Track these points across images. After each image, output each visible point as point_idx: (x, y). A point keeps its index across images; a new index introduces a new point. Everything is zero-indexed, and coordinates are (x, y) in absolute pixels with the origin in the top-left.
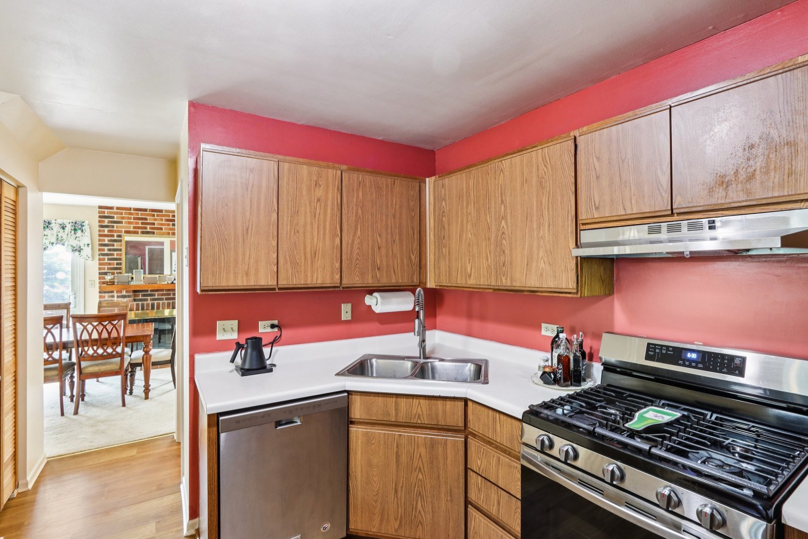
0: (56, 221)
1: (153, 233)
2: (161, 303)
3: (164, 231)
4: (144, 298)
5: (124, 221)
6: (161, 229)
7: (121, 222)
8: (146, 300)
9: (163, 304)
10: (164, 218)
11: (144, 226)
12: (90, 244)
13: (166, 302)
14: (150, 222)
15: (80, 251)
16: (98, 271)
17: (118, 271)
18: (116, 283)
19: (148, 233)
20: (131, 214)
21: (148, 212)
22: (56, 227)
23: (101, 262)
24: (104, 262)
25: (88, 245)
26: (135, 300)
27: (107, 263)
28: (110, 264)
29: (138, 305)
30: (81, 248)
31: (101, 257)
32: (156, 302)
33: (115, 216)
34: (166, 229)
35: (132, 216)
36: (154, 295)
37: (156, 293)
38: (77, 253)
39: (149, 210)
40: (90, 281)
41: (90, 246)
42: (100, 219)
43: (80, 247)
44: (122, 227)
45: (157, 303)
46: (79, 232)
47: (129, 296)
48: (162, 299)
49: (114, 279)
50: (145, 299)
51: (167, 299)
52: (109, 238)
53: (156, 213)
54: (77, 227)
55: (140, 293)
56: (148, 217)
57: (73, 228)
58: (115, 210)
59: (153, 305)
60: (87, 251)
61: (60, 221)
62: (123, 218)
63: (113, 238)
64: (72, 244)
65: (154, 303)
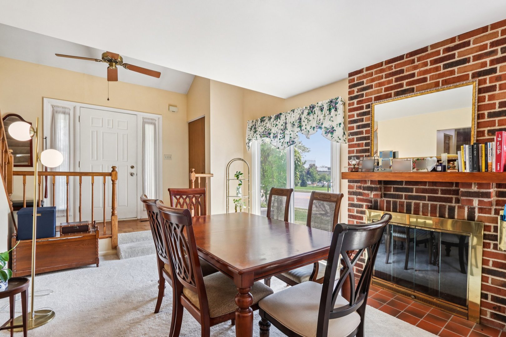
0: (318, 105)
1: (412, 90)
2: (421, 205)
3: (428, 82)
4: (397, 193)
5: (374, 83)
6: (425, 80)
7: (371, 87)
8: (400, 197)
9: (425, 206)
10: (429, 60)
11: (399, 83)
12: (342, 124)
13: (430, 203)
14: (408, 73)
15: (332, 133)
16: (348, 155)
17: (367, 154)
18: (360, 170)
19: (404, 92)
20: (382, 71)
21: (405, 60)
22: (317, 110)
23: (351, 143)
24: (353, 143)
25: (340, 124)
26: (385, 195)
27: (356, 144)
28: (359, 145)
29: (388, 202)
30: (334, 129)
31: (351, 137)
32: (413, 202)
33: (365, 80)
34: (432, 78)
35: (384, 74)
36: (411, 190)
37: (414, 187)
38: (330, 135)
39: (407, 54)
41: (342, 125)
42: (350, 90)
43: (333, 128)
44: (371, 93)
45: (415, 203)
46: (333, 110)
47: (376, 189)
48: (423, 198)
49: (358, 164)
50: (398, 195)
51: (431, 199)
52: (358, 112)
53: (415, 57)
54: (332, 105)
55: (392, 186)
56: (405, 68)
57: (328, 108)
58: (365, 73)
59: (409, 205)
60: (339, 131)
61: (320, 104)
62: (373, 80)
63: (362, 111)
64: (325, 126)
65: (411, 203)
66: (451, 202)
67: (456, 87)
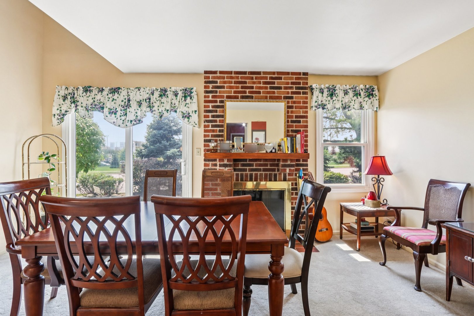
0: (171, 89)
1: (252, 97)
2: (259, 174)
3: (262, 95)
4: (243, 168)
5: (225, 85)
6: (259, 93)
7: (223, 87)
8: (245, 170)
9: (261, 175)
10: (262, 81)
11: (243, 90)
12: (197, 111)
13: (264, 173)
14: (249, 85)
15: (188, 118)
16: (204, 139)
17: (220, 138)
18: (219, 151)
19: (247, 97)
20: (232, 78)
21: (247, 75)
22: (170, 94)
23: (206, 129)
24: (208, 129)
25: (196, 111)
26: (235, 170)
27: (211, 130)
28: (213, 131)
29: (237, 175)
30: (190, 115)
31: (206, 124)
32: (254, 173)
33: (218, 81)
34: (264, 92)
35: (233, 80)
36: (252, 165)
37: (255, 163)
38: (186, 119)
39: (249, 72)
40: (197, 148)
41: (197, 113)
42: (205, 85)
43: (189, 113)
44: (224, 92)
45: (255, 174)
46: (189, 98)
47: (230, 166)
48: (259, 170)
49: (216, 146)
50: (244, 169)
51: (264, 170)
52: (213, 104)
53: (254, 76)
54: (187, 93)
55: (240, 163)
56: (247, 81)
57: (183, 95)
58: (218, 75)
59: (251, 175)
60: (195, 118)
61: (173, 89)
62: (225, 82)
63: (216, 104)
64: (183, 111)
65: (252, 174)
66: (275, 171)
67: (277, 102)
